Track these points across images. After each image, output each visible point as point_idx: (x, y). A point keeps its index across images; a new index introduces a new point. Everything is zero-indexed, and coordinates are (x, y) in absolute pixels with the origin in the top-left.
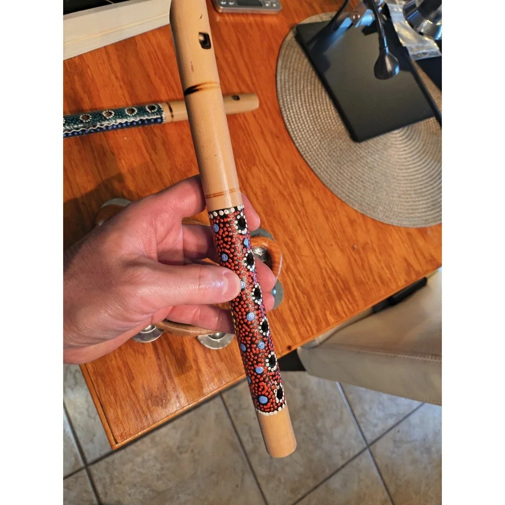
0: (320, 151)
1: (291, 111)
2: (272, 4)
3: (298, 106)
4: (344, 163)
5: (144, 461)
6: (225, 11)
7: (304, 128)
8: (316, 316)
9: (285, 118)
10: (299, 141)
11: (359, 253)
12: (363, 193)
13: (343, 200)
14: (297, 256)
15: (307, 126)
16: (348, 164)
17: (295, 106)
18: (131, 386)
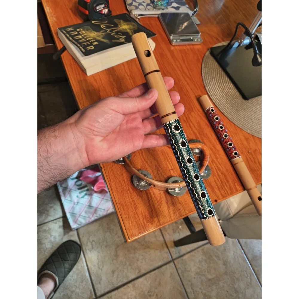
0: (227, 104)
1: (210, 87)
2: (198, 40)
3: (214, 84)
4: (240, 110)
6: (175, 45)
7: (217, 94)
8: (230, 186)
9: (207, 90)
10: (215, 100)
11: (251, 154)
12: (252, 124)
13: (241, 128)
14: (217, 155)
15: (219, 93)
16: (242, 111)
17: (212, 84)
18: (136, 211)
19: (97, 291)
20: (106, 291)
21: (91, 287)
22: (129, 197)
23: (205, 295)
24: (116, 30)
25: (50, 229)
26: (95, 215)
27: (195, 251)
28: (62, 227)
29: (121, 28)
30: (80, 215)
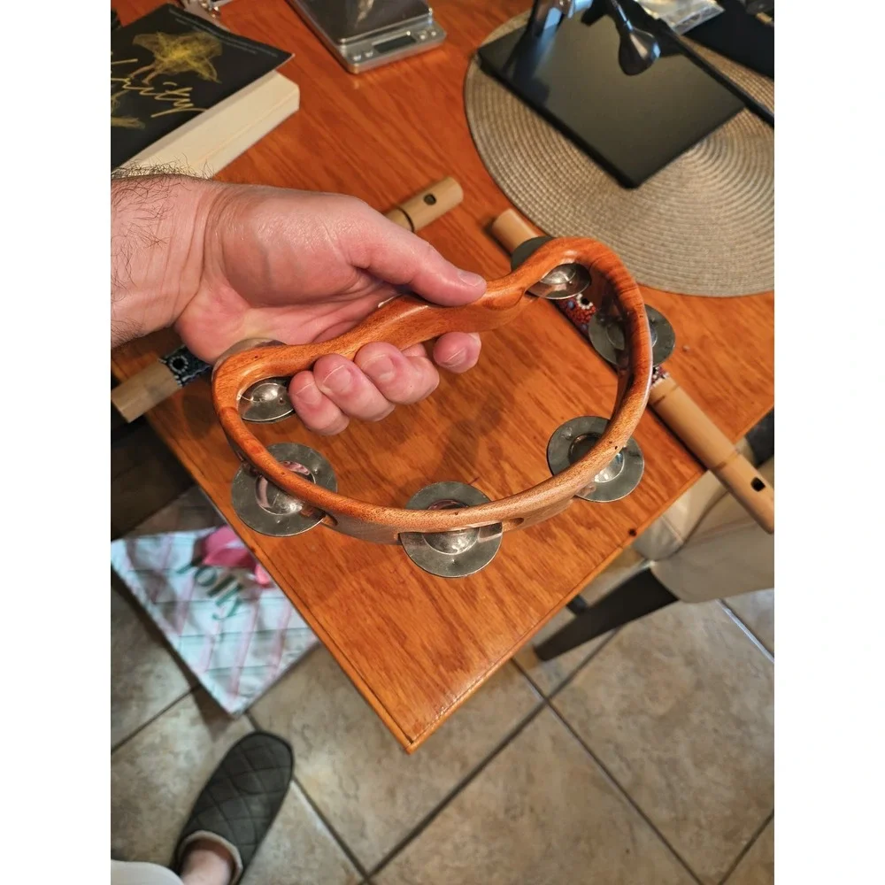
0: (578, 221)
1: (512, 177)
2: (429, 33)
3: (521, 166)
4: (623, 227)
5: (457, 848)
6: (364, 69)
7: (541, 195)
8: (660, 473)
9: (507, 191)
10: (540, 217)
11: (697, 356)
12: (670, 261)
14: (597, 390)
15: (544, 191)
16: (630, 226)
17: (516, 168)
18: (406, 651)
19: (362, 860)
20: (387, 850)
21: (342, 856)
22: (368, 613)
23: (660, 762)
24: (152, 75)
25: (165, 738)
26: (285, 653)
27: (601, 654)
28: (201, 721)
29: (166, 60)
30: (241, 668)
